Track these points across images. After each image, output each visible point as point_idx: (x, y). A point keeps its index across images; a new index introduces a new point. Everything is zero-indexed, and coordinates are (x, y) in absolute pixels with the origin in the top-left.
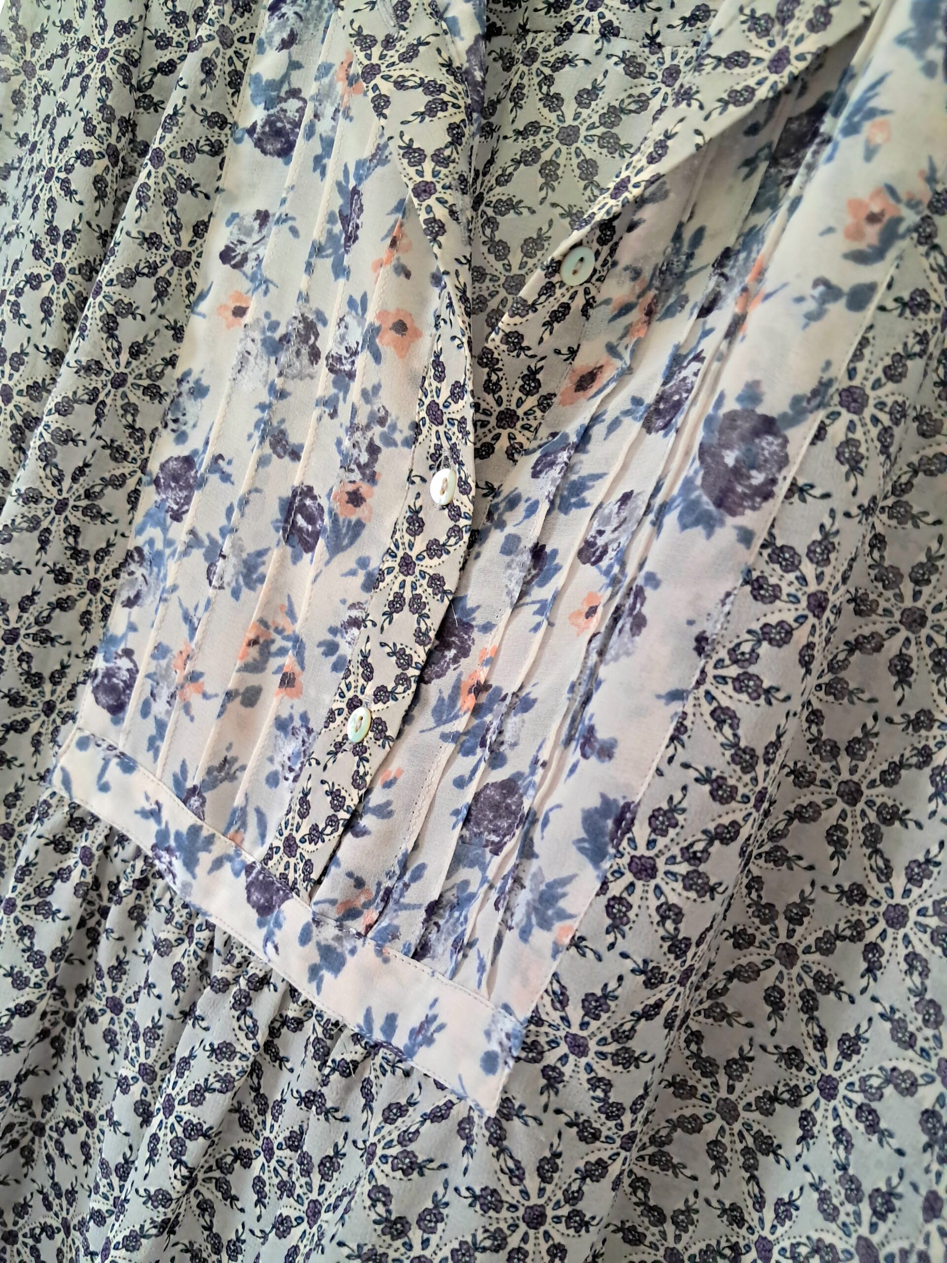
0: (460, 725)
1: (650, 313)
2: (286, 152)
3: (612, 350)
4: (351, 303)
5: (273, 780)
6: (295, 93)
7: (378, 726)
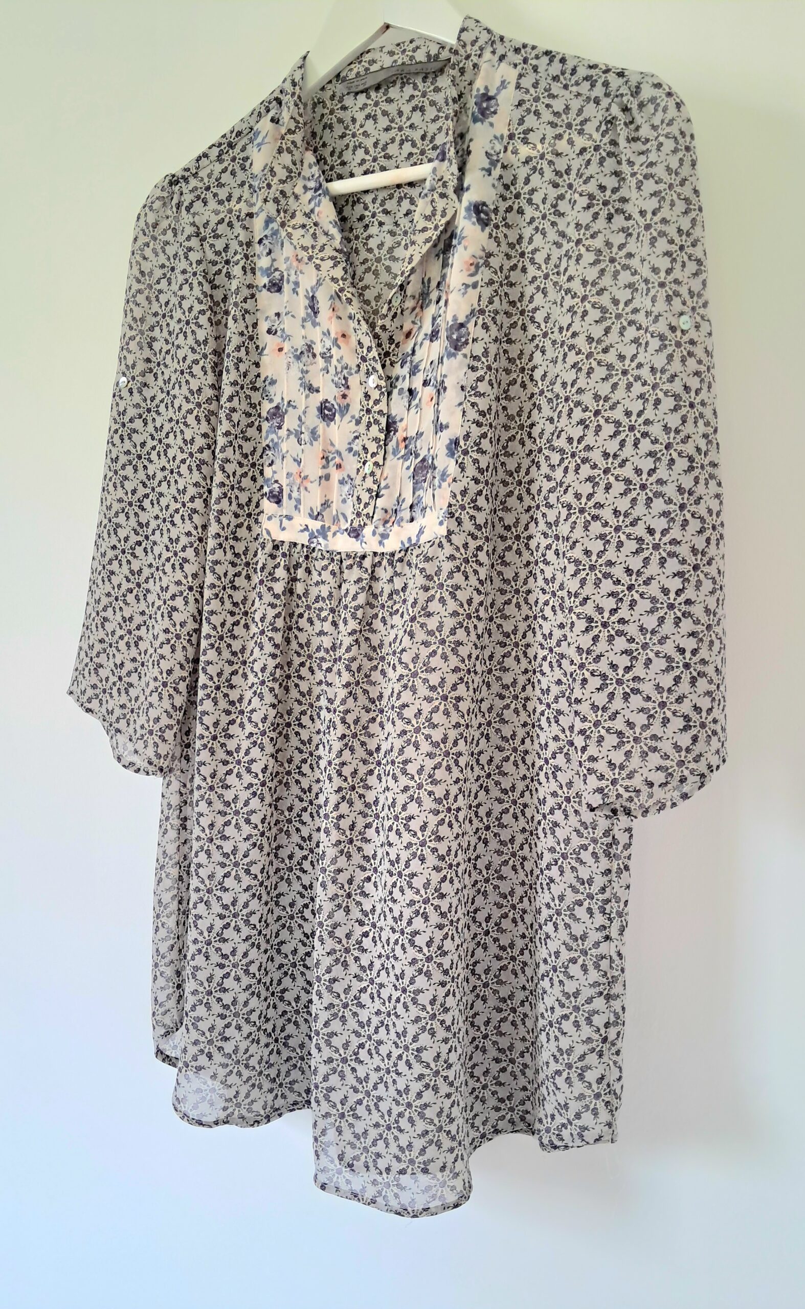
0: (402, 453)
1: (422, 307)
2: (279, 290)
3: (413, 322)
4: (324, 334)
5: (344, 501)
6: (276, 270)
7: (376, 464)
